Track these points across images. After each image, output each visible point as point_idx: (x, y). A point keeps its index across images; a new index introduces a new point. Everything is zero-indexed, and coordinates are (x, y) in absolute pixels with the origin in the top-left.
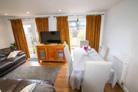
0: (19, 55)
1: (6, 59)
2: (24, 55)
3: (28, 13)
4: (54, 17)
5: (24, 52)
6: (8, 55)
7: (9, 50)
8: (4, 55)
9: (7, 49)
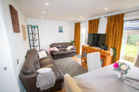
0: (72, 49)
1: (65, 49)
2: (75, 50)
3: (81, 17)
4: (105, 17)
5: (76, 48)
6: (67, 47)
7: (69, 44)
8: (65, 47)
9: (68, 43)
